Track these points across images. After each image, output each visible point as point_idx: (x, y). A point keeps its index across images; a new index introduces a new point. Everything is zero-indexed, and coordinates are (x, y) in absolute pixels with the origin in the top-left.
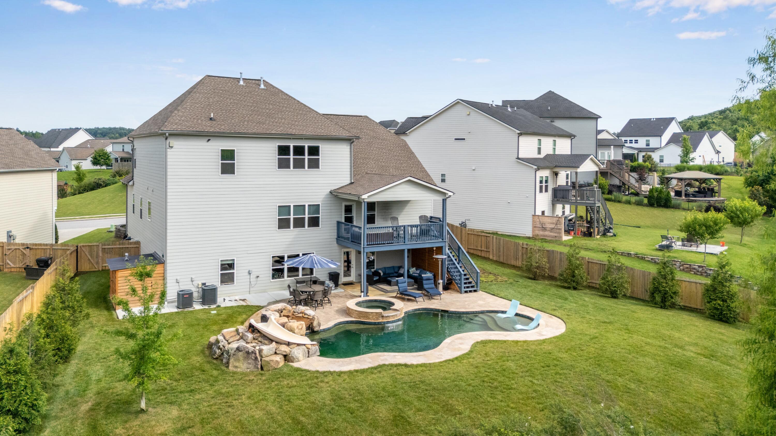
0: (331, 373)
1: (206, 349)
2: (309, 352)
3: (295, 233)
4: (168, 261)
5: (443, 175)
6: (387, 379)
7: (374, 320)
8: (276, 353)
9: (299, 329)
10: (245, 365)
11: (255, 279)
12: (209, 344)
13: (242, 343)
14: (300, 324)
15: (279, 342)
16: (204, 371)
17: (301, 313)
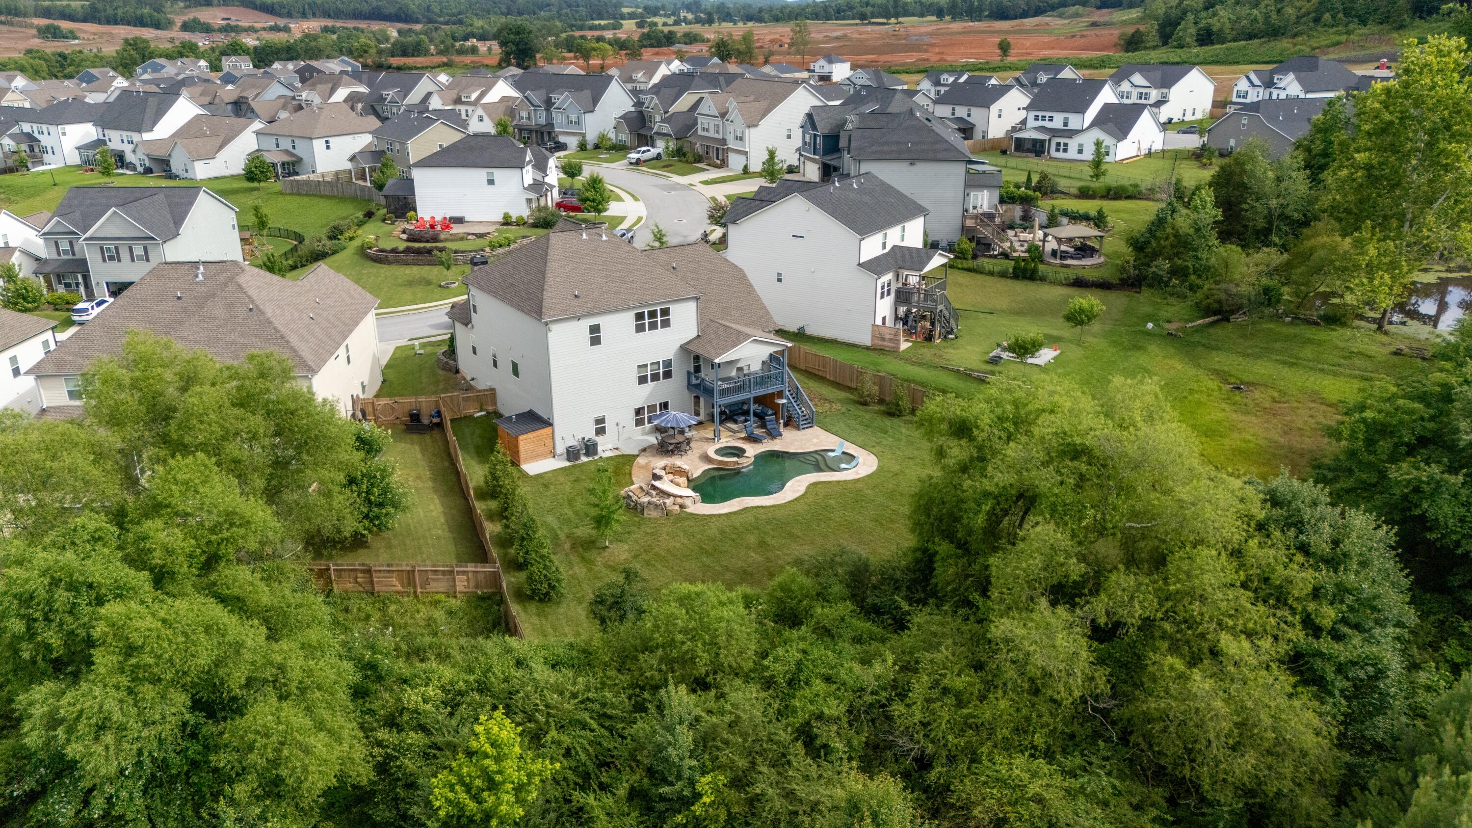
0: (715, 515)
2: (695, 501)
3: (652, 387)
4: (555, 421)
5: (780, 274)
6: (751, 518)
7: (730, 467)
8: (674, 504)
9: (683, 483)
10: (656, 513)
11: (623, 429)
13: (649, 498)
14: (680, 477)
15: (675, 496)
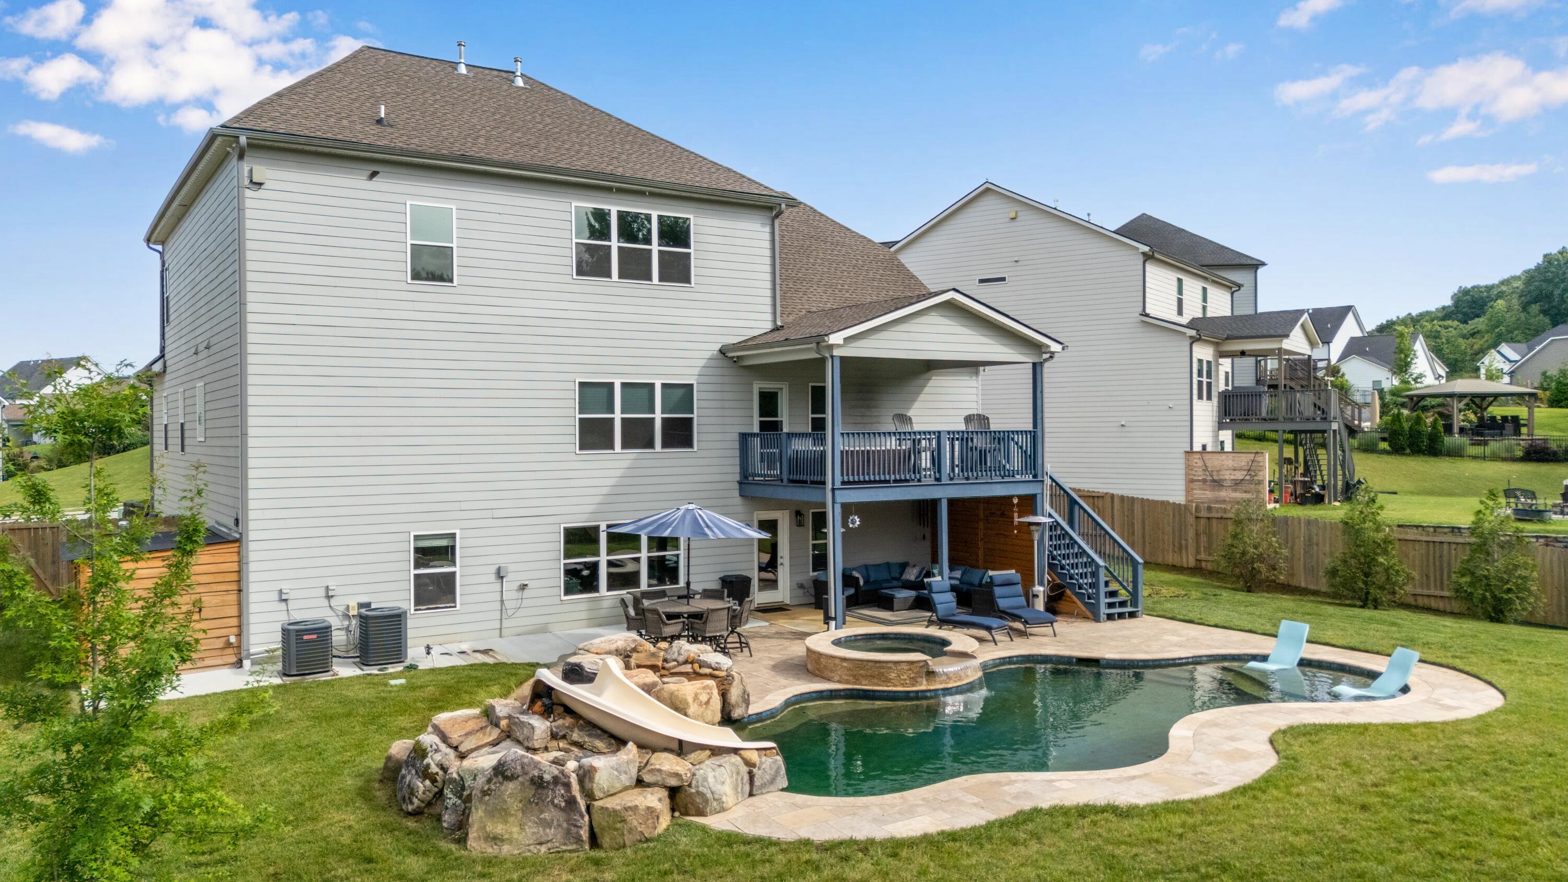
1: (377, 785)
2: (751, 776)
3: (626, 464)
4: (252, 535)
7: (903, 685)
8: (640, 783)
9: (701, 705)
10: (531, 829)
11: (515, 595)
12: (386, 768)
13: (511, 752)
14: (704, 688)
15: (648, 744)
16: (370, 860)
17: (686, 662)
